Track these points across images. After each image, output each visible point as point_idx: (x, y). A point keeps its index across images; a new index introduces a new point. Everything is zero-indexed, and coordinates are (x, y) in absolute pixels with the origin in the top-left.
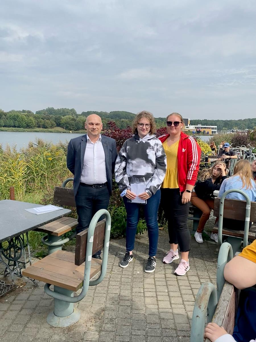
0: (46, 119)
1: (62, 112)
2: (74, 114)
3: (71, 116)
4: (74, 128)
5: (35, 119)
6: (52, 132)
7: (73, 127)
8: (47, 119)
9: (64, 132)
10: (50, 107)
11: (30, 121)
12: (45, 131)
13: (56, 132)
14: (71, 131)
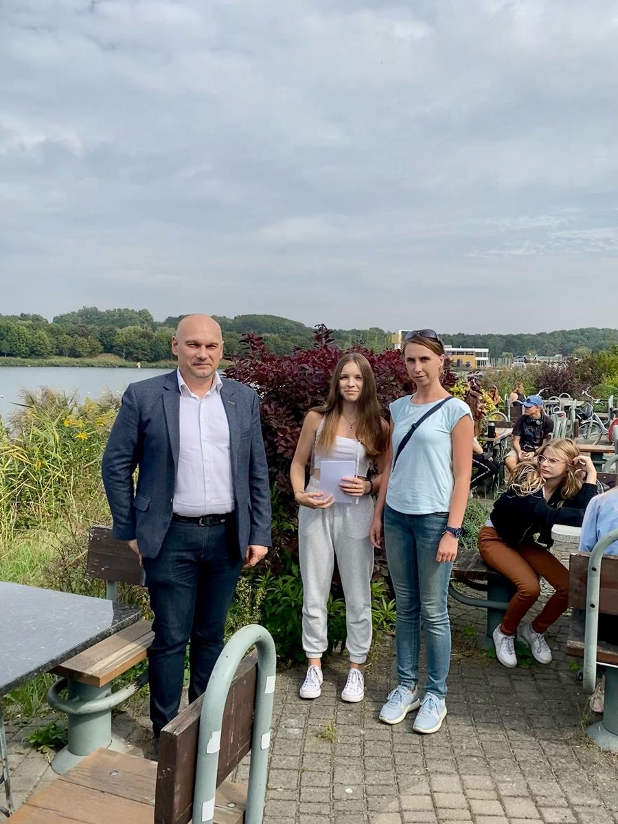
0: (77, 336)
1: (117, 316)
2: (146, 322)
3: (139, 328)
4: (147, 355)
5: (50, 335)
6: (92, 366)
7: (144, 354)
8: (79, 336)
9: (120, 367)
10: (89, 307)
11: (38, 340)
12: (76, 365)
13: (101, 365)
14: (139, 364)
